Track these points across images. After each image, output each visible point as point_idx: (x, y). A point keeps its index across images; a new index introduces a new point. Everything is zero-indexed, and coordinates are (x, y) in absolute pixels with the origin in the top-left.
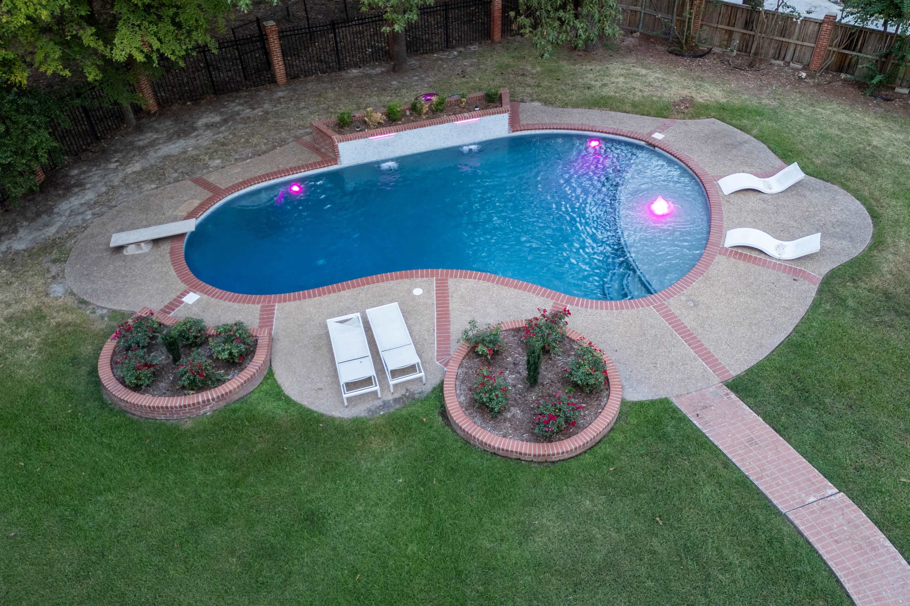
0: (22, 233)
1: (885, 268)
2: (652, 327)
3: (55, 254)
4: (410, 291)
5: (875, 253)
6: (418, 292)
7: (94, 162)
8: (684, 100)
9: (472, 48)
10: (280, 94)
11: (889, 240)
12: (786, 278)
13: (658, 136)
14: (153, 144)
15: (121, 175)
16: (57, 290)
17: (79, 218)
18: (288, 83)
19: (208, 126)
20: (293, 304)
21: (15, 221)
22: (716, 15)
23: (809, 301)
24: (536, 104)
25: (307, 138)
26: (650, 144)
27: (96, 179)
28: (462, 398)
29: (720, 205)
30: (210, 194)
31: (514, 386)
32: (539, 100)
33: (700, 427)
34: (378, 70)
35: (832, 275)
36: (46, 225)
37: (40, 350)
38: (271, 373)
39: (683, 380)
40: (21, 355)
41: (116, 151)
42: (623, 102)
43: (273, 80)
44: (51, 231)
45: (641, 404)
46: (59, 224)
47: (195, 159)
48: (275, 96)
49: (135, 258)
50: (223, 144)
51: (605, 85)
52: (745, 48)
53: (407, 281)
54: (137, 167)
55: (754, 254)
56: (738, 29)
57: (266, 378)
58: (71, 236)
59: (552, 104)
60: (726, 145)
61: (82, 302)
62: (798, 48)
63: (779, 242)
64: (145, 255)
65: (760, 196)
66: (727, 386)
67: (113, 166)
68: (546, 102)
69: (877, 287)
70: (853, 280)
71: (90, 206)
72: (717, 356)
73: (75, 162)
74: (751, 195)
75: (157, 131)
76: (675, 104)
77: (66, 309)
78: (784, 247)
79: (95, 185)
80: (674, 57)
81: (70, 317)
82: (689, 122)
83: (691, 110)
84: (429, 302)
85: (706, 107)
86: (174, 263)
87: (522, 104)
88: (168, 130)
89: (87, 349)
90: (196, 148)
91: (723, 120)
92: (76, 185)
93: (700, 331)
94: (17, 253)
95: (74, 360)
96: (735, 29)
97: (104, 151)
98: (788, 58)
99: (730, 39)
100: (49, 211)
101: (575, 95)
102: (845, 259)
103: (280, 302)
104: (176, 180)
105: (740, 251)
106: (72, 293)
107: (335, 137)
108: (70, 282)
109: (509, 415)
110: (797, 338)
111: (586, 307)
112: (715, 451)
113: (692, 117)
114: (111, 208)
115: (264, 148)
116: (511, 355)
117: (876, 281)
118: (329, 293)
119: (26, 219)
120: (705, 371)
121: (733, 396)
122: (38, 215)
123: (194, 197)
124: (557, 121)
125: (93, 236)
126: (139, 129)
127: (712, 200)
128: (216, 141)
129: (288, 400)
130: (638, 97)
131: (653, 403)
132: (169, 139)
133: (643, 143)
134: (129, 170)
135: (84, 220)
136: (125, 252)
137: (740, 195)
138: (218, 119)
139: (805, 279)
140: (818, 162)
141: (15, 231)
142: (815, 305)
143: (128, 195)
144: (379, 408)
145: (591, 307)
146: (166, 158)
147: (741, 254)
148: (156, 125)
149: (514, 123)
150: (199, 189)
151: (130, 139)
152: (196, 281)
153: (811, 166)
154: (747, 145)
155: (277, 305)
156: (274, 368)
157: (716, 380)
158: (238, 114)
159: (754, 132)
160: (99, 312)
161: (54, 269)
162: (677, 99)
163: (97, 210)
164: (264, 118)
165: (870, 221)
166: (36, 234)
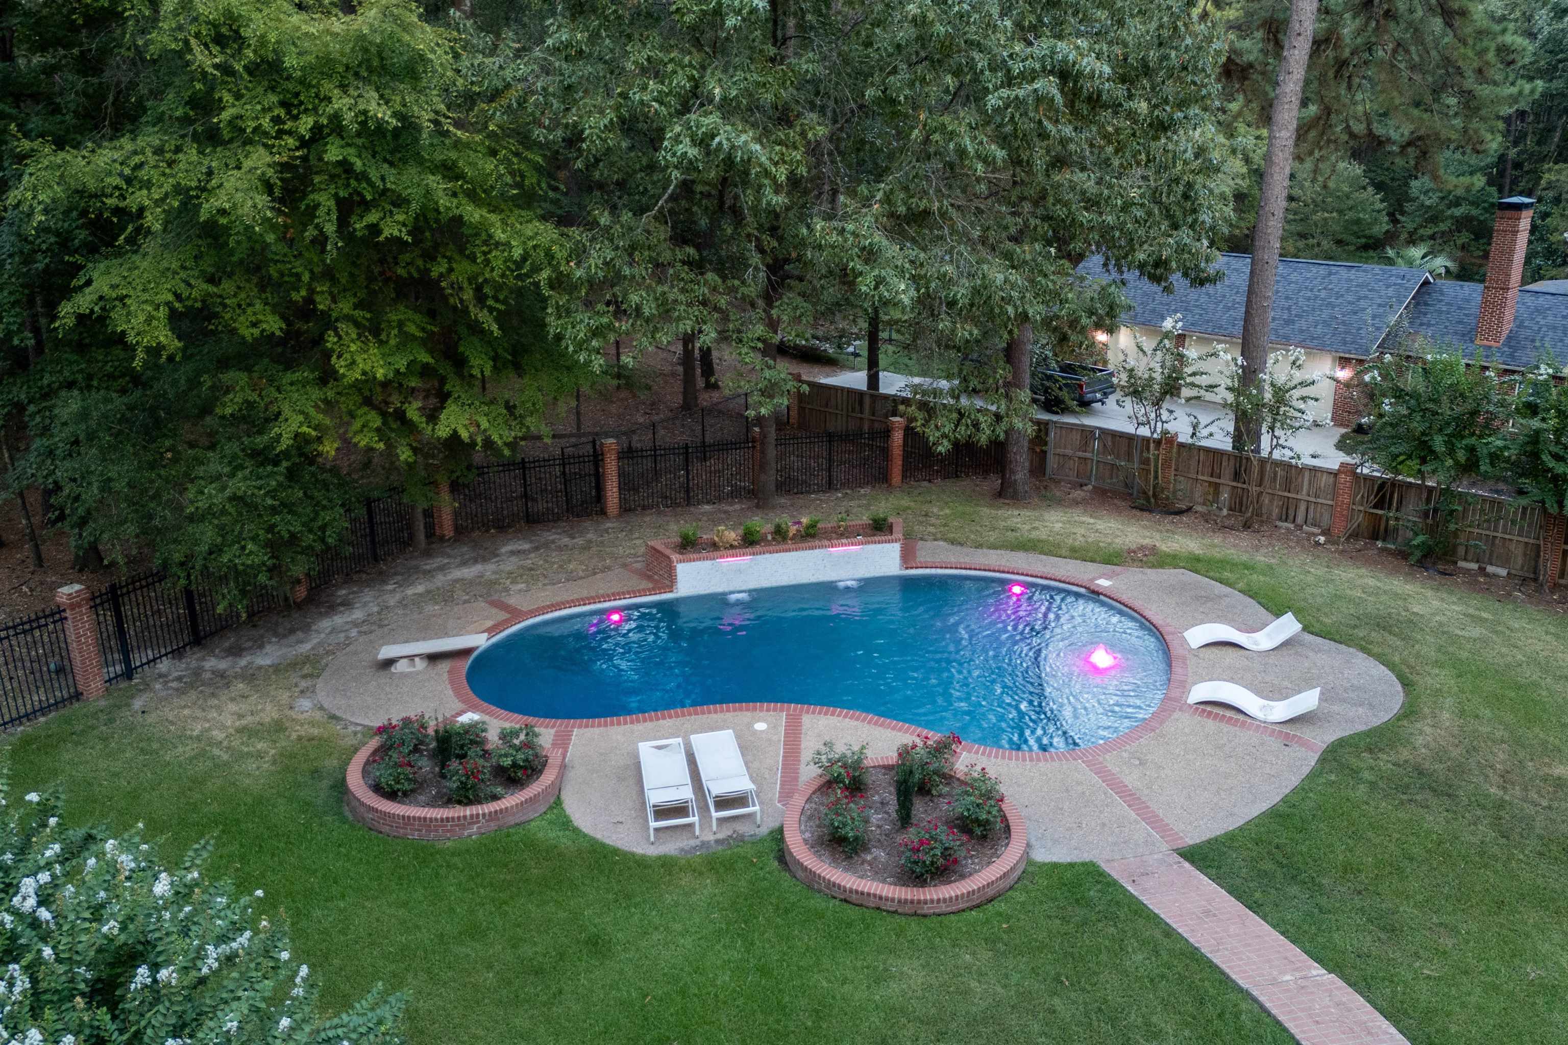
0: (268, 648)
1: (1419, 741)
2: (1079, 783)
3: (307, 669)
4: (750, 725)
5: (1405, 723)
6: (760, 726)
7: (369, 584)
8: (1142, 548)
9: (862, 491)
10: (609, 525)
11: (1426, 710)
12: (1274, 744)
13: (1103, 583)
14: (442, 568)
15: (398, 596)
16: (305, 703)
17: (342, 635)
18: (620, 515)
19: (513, 553)
20: (597, 730)
21: (262, 636)
22: (1193, 463)
23: (1306, 770)
24: (941, 543)
25: (638, 566)
26: (1093, 592)
27: (367, 599)
28: (808, 835)
29: (1184, 659)
30: (508, 616)
31: (879, 827)
32: (945, 540)
33: (1136, 894)
34: (737, 507)
35: (1341, 743)
36: (302, 642)
37: (274, 762)
38: (558, 802)
39: (1115, 844)
40: (251, 765)
41: (396, 574)
42: (1059, 546)
43: (603, 512)
44: (305, 648)
45: (1055, 866)
46: (315, 641)
47: (493, 583)
48: (603, 527)
49: (404, 675)
50: (531, 569)
51: (1035, 528)
52: (1238, 506)
53: (749, 714)
54: (420, 589)
55: (1229, 714)
56: (1226, 480)
57: (551, 808)
58: (328, 653)
59: (961, 545)
60: (1197, 598)
61: (333, 717)
62: (1312, 507)
63: (1266, 702)
64: (418, 673)
65: (1242, 652)
66: (1181, 855)
67: (390, 587)
68: (953, 542)
69: (1406, 761)
70: (1370, 751)
71: (355, 624)
72: (1166, 821)
73: (345, 582)
74: (1230, 651)
75: (449, 556)
76: (1129, 551)
77: (312, 724)
78: (1272, 708)
79: (365, 604)
80: (1138, 513)
81: (315, 731)
82: (1149, 571)
83: (1151, 558)
84: (775, 738)
85: (1175, 557)
86: (452, 682)
87: (920, 543)
88: (462, 555)
89: (332, 763)
90: (494, 573)
91: (1196, 572)
92: (342, 604)
93: (1146, 792)
94: (260, 668)
95: (316, 773)
96: (1221, 481)
97: (381, 573)
98: (1300, 519)
99: (1217, 493)
100: (306, 628)
101: (993, 537)
102: (1361, 728)
103: (580, 727)
104: (465, 602)
105: (1209, 708)
106: (321, 708)
107: (674, 557)
108: (323, 696)
109: (869, 858)
110: (1284, 809)
111: (989, 755)
112: (1154, 919)
113: (1153, 566)
114: (381, 626)
115: (581, 574)
116: (877, 793)
117: (1405, 754)
118: (645, 720)
119: (276, 634)
120: (1149, 835)
121: (1187, 865)
122: (292, 631)
123: (487, 618)
124: (967, 560)
125: (356, 653)
126: (428, 554)
127: (1174, 652)
128: (522, 567)
129: (576, 830)
130: (1079, 541)
131: (1072, 865)
132: (464, 564)
133: (1082, 590)
134: (410, 592)
135: (347, 638)
136: (393, 669)
137: (1214, 650)
138: (527, 546)
139: (1302, 745)
140: (1327, 621)
141: (261, 647)
142: (1313, 776)
143: (405, 615)
144: (695, 848)
145: (996, 757)
146: (456, 581)
147: (1210, 713)
148: (448, 550)
149: (907, 557)
150: (494, 611)
151: (414, 563)
152: (477, 700)
153: (1317, 625)
154: (1228, 600)
155: (576, 731)
156: (564, 796)
157: (1165, 847)
158: (553, 542)
159: (1241, 585)
160: (352, 728)
161: (303, 684)
162: (1134, 547)
163: (365, 628)
164: (586, 548)
165: (1399, 688)
166: (284, 650)
